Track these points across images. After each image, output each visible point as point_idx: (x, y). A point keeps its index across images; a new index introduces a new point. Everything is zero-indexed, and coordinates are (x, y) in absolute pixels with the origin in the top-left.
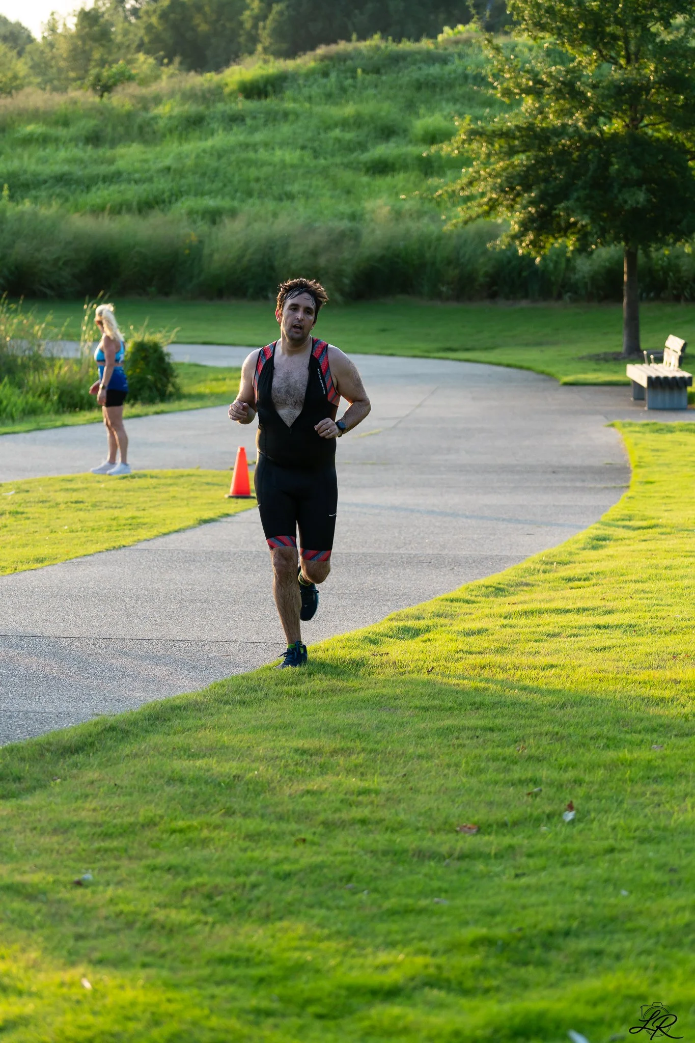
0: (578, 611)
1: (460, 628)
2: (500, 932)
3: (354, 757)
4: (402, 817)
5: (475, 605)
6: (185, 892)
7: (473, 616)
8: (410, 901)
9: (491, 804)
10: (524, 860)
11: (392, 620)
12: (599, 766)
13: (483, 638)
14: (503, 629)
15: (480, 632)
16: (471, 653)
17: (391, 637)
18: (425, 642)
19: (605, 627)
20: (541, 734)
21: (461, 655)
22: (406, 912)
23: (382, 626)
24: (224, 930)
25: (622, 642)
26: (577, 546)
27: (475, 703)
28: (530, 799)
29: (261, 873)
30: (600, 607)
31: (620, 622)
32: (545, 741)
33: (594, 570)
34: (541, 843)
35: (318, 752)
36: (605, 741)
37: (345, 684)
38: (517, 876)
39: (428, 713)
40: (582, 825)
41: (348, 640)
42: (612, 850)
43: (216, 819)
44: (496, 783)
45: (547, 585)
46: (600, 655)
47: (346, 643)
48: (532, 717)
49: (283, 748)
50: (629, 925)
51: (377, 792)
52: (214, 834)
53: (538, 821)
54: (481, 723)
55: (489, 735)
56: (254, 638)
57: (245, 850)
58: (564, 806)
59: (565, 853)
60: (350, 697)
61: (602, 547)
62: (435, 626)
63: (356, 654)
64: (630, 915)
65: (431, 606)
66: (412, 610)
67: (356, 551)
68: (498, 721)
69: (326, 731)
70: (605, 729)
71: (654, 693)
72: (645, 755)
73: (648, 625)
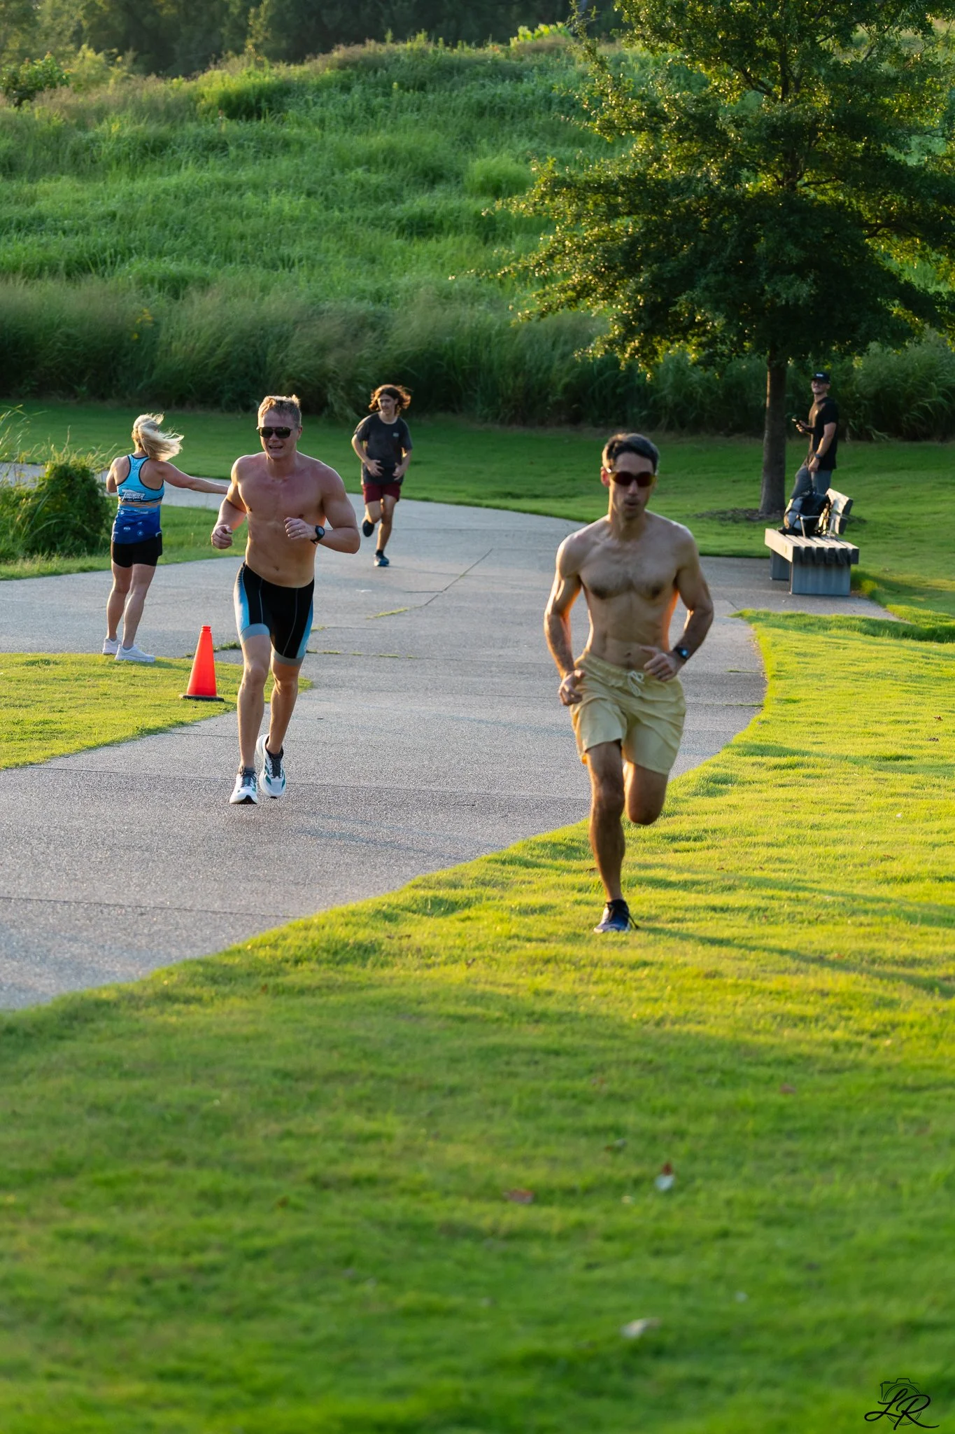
0: (685, 886)
1: (515, 901)
2: (563, 1346)
3: (358, 1084)
4: (425, 1175)
5: (536, 870)
6: (111, 1272)
7: (535, 887)
8: (433, 1298)
9: (553, 1160)
10: (598, 1244)
11: (416, 887)
12: (709, 1112)
13: (547, 918)
14: (577, 908)
15: (543, 910)
16: (529, 940)
17: (414, 912)
18: (463, 920)
19: (723, 910)
20: (627, 1062)
21: (515, 942)
22: (429, 1312)
23: (402, 895)
24: (167, 1331)
26: (685, 789)
27: (531, 1014)
28: (609, 1157)
29: (222, 1248)
30: (716, 881)
31: (745, 903)
32: (632, 1072)
33: (710, 826)
34: (623, 1221)
35: (307, 1075)
36: (718, 1075)
37: (347, 978)
38: (590, 1267)
39: (466, 1026)
40: (681, 1197)
41: (353, 914)
42: (724, 1234)
43: (160, 1168)
44: (561, 1130)
45: (642, 845)
46: (715, 950)
47: (351, 919)
48: (614, 1036)
49: (256, 1067)
50: (748, 1344)
51: (390, 1138)
52: (155, 1189)
53: (619, 1188)
54: (542, 1042)
55: (553, 1061)
56: (217, 906)
57: (198, 1214)
58: (658, 1168)
59: (658, 1235)
60: (353, 998)
61: (721, 793)
62: (479, 899)
63: (363, 935)
64: (749, 1330)
65: (474, 869)
66: (445, 874)
67: (366, 784)
68: (567, 1041)
69: (319, 1046)
70: (720, 1058)
71: (792, 1008)
72: (776, 1098)
73: (787, 909)
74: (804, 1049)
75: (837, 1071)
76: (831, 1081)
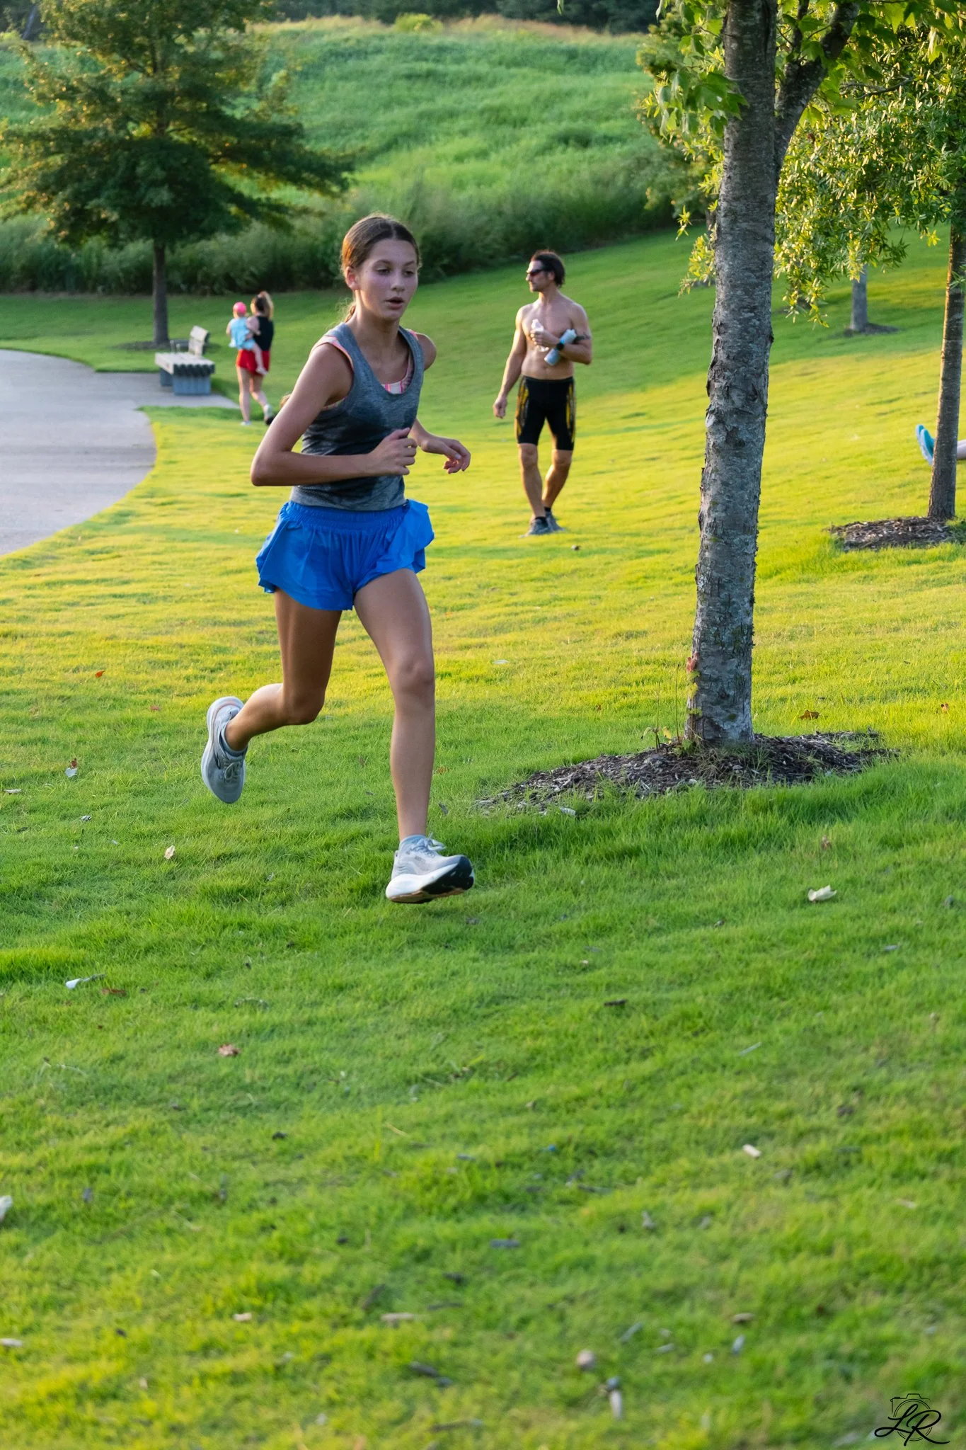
0: (98, 581)
10: (27, 815)
12: (104, 725)
13: (7, 607)
14: (27, 600)
19: (121, 596)
20: (53, 697)
25: (135, 610)
26: (101, 521)
30: (117, 578)
31: (135, 592)
32: (56, 704)
33: (116, 544)
34: (44, 799)
36: (112, 702)
38: (19, 830)
40: (83, 781)
42: (107, 804)
44: (7, 743)
45: (71, 558)
46: (114, 622)
48: (45, 681)
50: (118, 873)
53: (43, 778)
55: (4, 699)
58: (68, 763)
59: (65, 807)
61: (125, 522)
64: (118, 863)
68: (16, 685)
70: (113, 690)
71: (161, 656)
72: (147, 714)
73: (161, 594)
74: (168, 682)
75: (189, 695)
76: (183, 701)
